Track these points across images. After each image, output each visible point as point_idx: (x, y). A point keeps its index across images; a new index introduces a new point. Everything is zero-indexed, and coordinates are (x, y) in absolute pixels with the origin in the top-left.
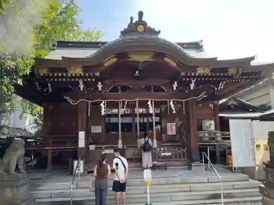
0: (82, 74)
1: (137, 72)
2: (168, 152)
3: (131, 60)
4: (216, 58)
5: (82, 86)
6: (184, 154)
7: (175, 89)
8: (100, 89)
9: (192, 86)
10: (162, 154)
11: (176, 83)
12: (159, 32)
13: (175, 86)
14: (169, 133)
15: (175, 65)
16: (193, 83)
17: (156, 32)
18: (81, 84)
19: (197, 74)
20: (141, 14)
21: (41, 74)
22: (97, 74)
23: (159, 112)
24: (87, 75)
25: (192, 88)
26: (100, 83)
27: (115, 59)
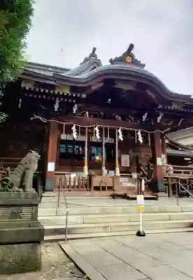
0: (70, 95)
1: (110, 100)
3: (116, 86)
4: (190, 96)
7: (144, 120)
8: (74, 112)
9: (159, 119)
11: (146, 114)
12: (144, 65)
13: (144, 117)
14: (123, 165)
15: (154, 96)
16: (161, 116)
17: (141, 65)
18: (57, 104)
19: (173, 108)
20: (131, 47)
21: (27, 88)
22: (84, 96)
23: (113, 142)
24: (74, 95)
25: (158, 121)
27: (102, 84)
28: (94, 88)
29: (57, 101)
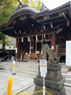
1: (32, 25)
3: (20, 20)
7: (45, 29)
8: (21, 33)
11: (44, 26)
16: (51, 25)
18: (15, 32)
19: (43, 20)
22: (12, 27)
25: (52, 28)
26: (19, 31)
27: (16, 21)
28: (14, 23)
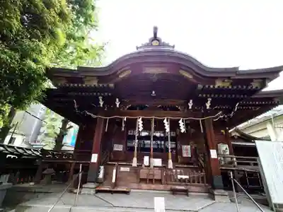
0: (97, 85)
1: (154, 92)
2: (185, 175)
3: (144, 72)
5: (101, 103)
6: (202, 178)
7: (190, 108)
8: (118, 106)
9: (208, 105)
10: (179, 177)
11: (191, 101)
12: (173, 47)
13: (191, 104)
14: (185, 155)
15: (191, 77)
16: (209, 102)
17: (170, 46)
18: (101, 100)
19: (216, 87)
20: (156, 29)
22: (112, 85)
23: (174, 135)
24: (101, 85)
25: (208, 108)
26: (117, 100)
27: (129, 72)
28: (121, 76)
29: (100, 98)
